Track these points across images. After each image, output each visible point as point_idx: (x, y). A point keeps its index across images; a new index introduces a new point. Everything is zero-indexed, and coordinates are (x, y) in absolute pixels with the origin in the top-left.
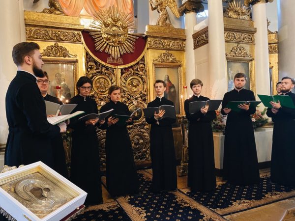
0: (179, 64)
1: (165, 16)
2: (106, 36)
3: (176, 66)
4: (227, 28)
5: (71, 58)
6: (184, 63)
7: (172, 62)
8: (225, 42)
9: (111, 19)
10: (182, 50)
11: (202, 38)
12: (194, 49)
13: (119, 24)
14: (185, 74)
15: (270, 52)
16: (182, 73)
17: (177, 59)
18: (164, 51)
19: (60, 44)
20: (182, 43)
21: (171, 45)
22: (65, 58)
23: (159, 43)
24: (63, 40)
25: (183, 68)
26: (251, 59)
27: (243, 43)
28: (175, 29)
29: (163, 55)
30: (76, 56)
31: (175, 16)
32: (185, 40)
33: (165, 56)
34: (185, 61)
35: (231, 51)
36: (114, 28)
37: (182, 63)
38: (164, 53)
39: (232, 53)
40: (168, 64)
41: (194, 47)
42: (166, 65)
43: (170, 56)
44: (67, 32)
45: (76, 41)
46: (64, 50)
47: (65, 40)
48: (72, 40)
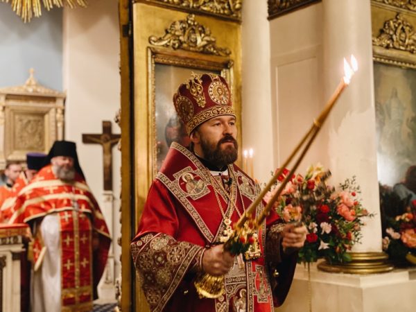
0: (223, 58)
6: (239, 56)
7: (204, 51)
10: (232, 18)
12: (270, 18)
14: (239, 90)
17: (219, 45)
18: (183, 16)
25: (236, 73)
29: (178, 26)
33: (184, 29)
34: (241, 54)
35: (382, 32)
37: (232, 56)
38: (181, 22)
39: (383, 36)
40: (192, 55)
41: (270, 12)
42: (186, 58)
43: (200, 33)
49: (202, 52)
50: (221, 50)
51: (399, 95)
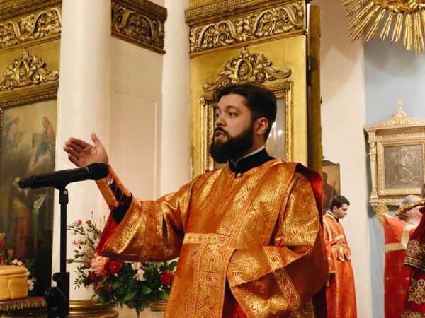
5: (276, 81)
19: (253, 49)
24: (258, 37)
44: (269, 13)
45: (289, 31)
46: (259, 63)
47: (263, 36)
48: (279, 31)
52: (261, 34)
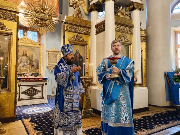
0: (86, 43)
1: (78, 11)
2: (36, 19)
3: (84, 44)
4: (116, 23)
5: (7, 31)
6: (89, 43)
7: (81, 41)
8: (115, 31)
9: (40, 8)
10: (88, 34)
11: (101, 28)
13: (46, 12)
14: (89, 50)
15: (141, 41)
16: (88, 49)
17: (85, 40)
18: (77, 34)
20: (89, 30)
21: (81, 30)
22: (3, 31)
23: (73, 28)
24: (1, 18)
25: (89, 46)
26: (130, 43)
27: (126, 33)
28: (84, 20)
30: (11, 30)
31: (85, 12)
32: (90, 28)
33: (76, 37)
34: (90, 42)
35: (119, 37)
36: (42, 15)
37: (88, 43)
38: (76, 35)
39: (119, 38)
40: (79, 42)
41: (96, 33)
42: (77, 43)
43: (80, 38)
44: (5, 12)
45: (12, 20)
46: (2, 25)
47: (3, 18)
48: (9, 18)
49: (81, 42)
50: (86, 41)
51: (123, 51)
52: (3, 17)
